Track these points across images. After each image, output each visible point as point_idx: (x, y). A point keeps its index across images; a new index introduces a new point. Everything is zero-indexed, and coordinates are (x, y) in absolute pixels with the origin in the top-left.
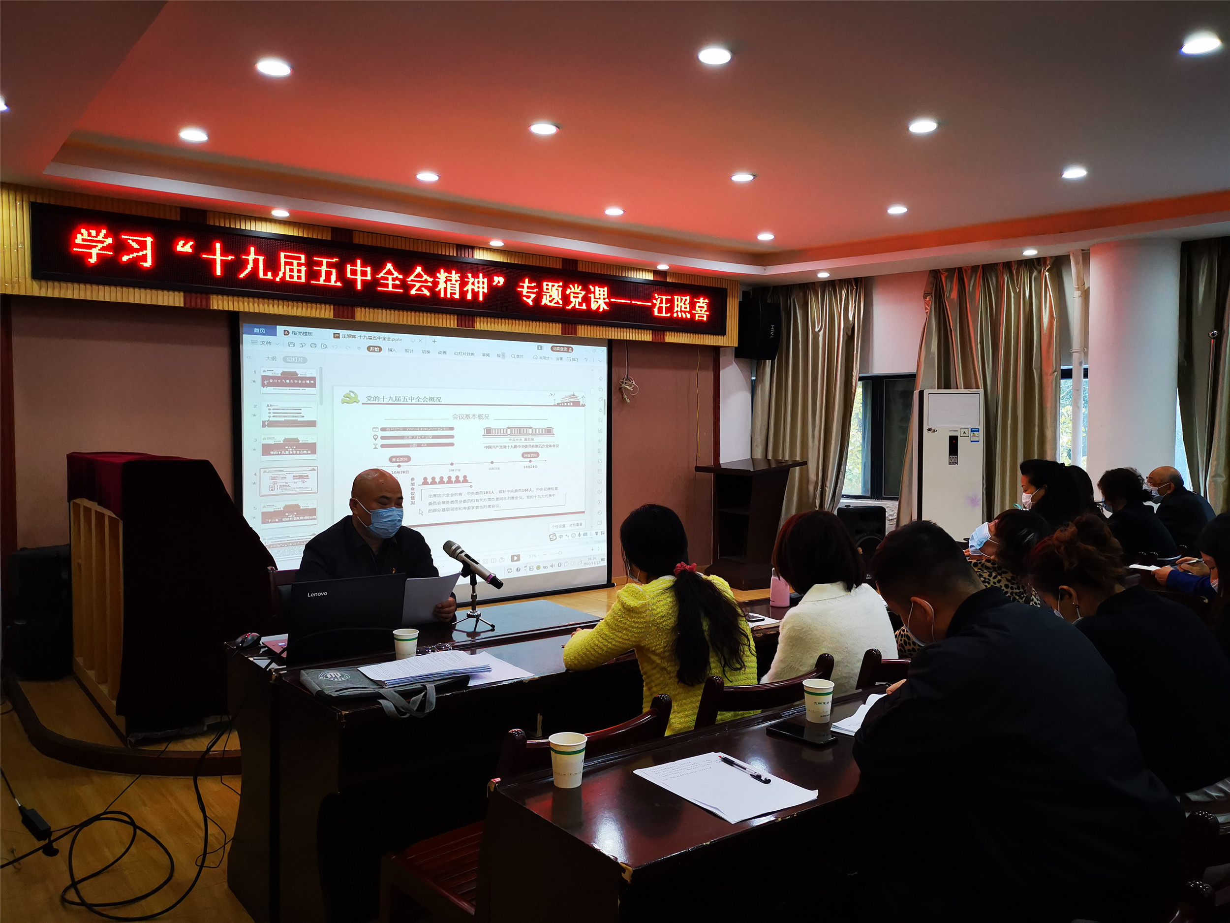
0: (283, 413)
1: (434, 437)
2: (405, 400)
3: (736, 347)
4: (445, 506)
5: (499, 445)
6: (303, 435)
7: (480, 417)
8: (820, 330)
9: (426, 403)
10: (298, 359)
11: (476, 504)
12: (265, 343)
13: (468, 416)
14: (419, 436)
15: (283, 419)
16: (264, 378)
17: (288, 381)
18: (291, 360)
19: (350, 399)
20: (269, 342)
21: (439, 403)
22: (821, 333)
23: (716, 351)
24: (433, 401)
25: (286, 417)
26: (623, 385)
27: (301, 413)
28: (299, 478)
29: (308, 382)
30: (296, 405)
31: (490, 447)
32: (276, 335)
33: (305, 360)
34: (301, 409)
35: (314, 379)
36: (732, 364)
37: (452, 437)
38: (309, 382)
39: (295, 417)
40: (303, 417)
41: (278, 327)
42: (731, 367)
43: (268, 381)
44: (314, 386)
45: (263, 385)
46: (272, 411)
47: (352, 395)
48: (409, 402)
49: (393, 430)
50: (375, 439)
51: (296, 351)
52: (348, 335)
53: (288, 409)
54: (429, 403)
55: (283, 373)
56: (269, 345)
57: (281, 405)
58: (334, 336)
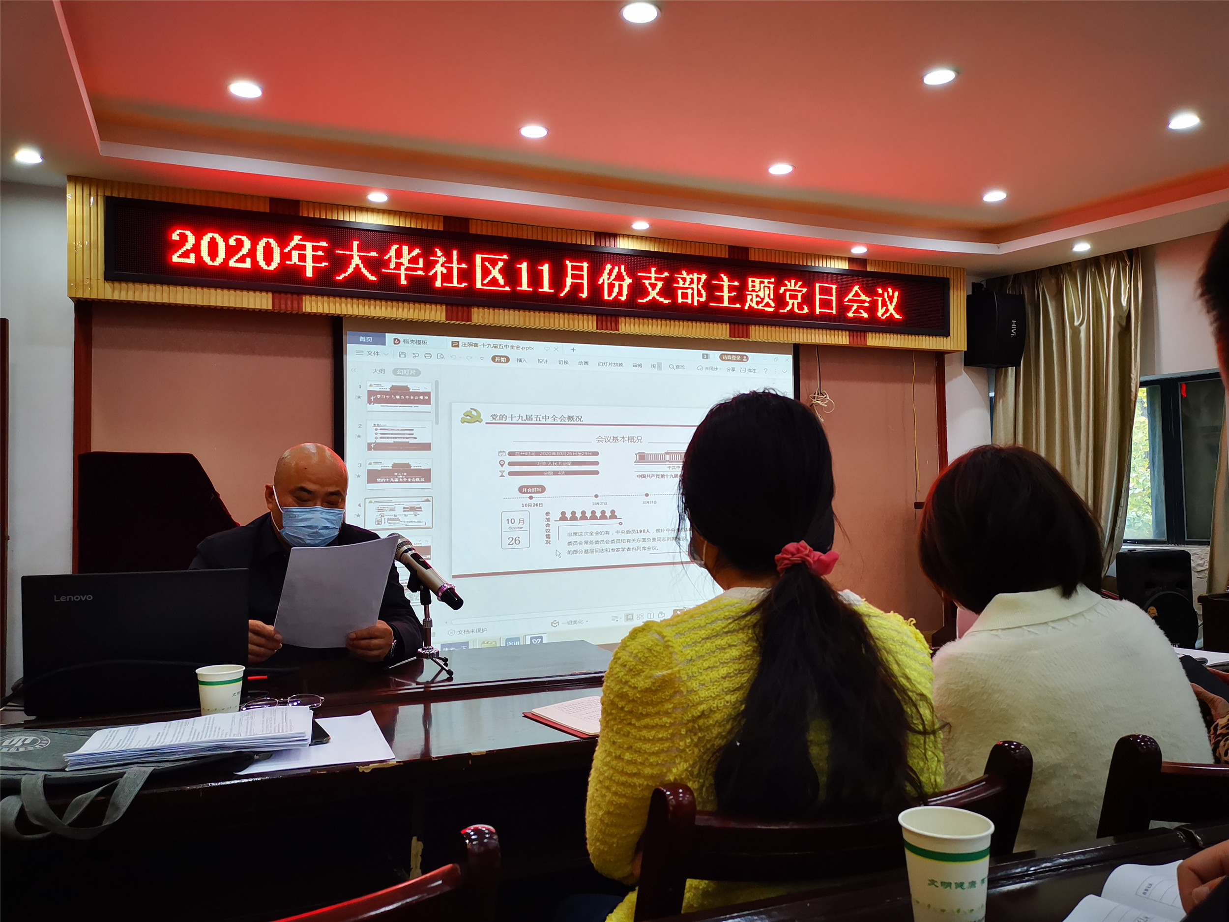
0: (392, 434)
1: (574, 463)
2: (538, 419)
3: (965, 351)
4: (588, 547)
5: (655, 473)
6: (416, 459)
7: (631, 439)
8: (1081, 324)
9: (564, 423)
10: (410, 372)
11: (626, 545)
12: (372, 354)
13: (615, 439)
14: (555, 462)
15: (391, 441)
16: (370, 393)
17: (398, 397)
18: (402, 373)
19: (471, 417)
20: (377, 352)
21: (579, 422)
22: (1083, 328)
23: (939, 357)
24: (572, 420)
25: (396, 438)
26: (814, 400)
27: (413, 434)
28: (411, 511)
29: (421, 398)
30: (408, 425)
31: (644, 476)
32: (385, 345)
33: (418, 373)
34: (413, 430)
35: (428, 394)
36: (961, 374)
37: (596, 463)
38: (423, 398)
39: (407, 438)
40: (415, 438)
41: (386, 334)
42: (959, 377)
43: (375, 397)
44: (428, 402)
45: (370, 402)
46: (379, 432)
47: (474, 413)
48: (543, 421)
49: (523, 455)
50: (502, 465)
51: (408, 362)
52: (468, 343)
53: (398, 430)
54: (567, 422)
55: (393, 388)
56: (376, 355)
57: (389, 424)
58: (452, 344)
